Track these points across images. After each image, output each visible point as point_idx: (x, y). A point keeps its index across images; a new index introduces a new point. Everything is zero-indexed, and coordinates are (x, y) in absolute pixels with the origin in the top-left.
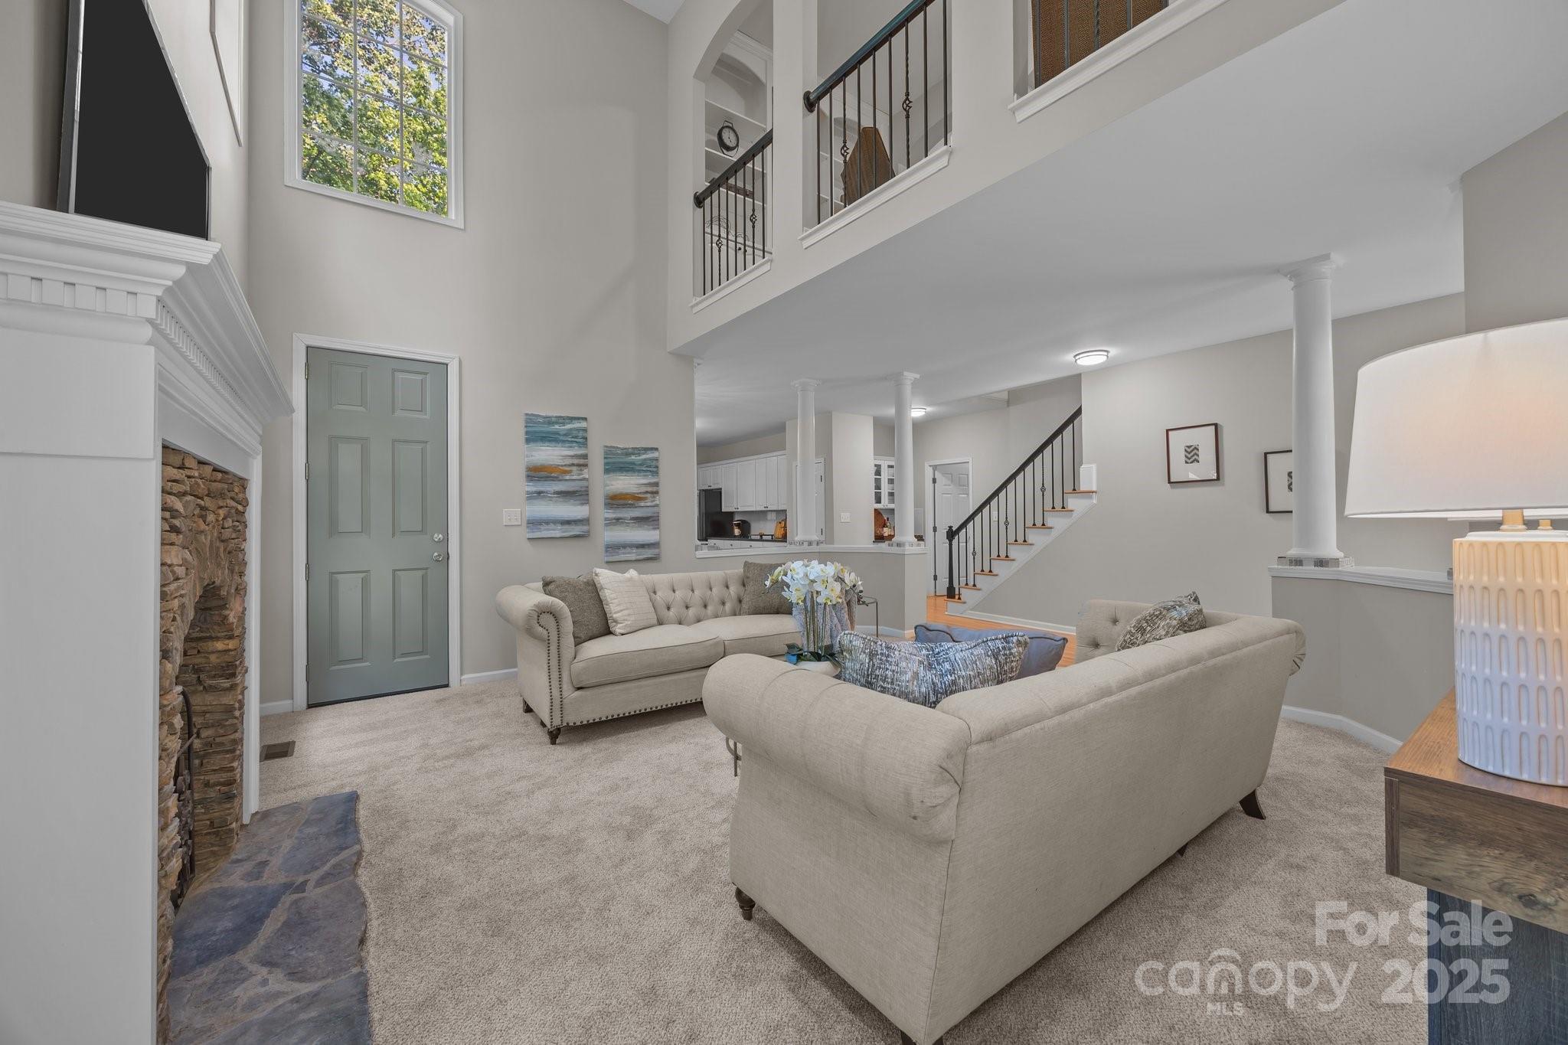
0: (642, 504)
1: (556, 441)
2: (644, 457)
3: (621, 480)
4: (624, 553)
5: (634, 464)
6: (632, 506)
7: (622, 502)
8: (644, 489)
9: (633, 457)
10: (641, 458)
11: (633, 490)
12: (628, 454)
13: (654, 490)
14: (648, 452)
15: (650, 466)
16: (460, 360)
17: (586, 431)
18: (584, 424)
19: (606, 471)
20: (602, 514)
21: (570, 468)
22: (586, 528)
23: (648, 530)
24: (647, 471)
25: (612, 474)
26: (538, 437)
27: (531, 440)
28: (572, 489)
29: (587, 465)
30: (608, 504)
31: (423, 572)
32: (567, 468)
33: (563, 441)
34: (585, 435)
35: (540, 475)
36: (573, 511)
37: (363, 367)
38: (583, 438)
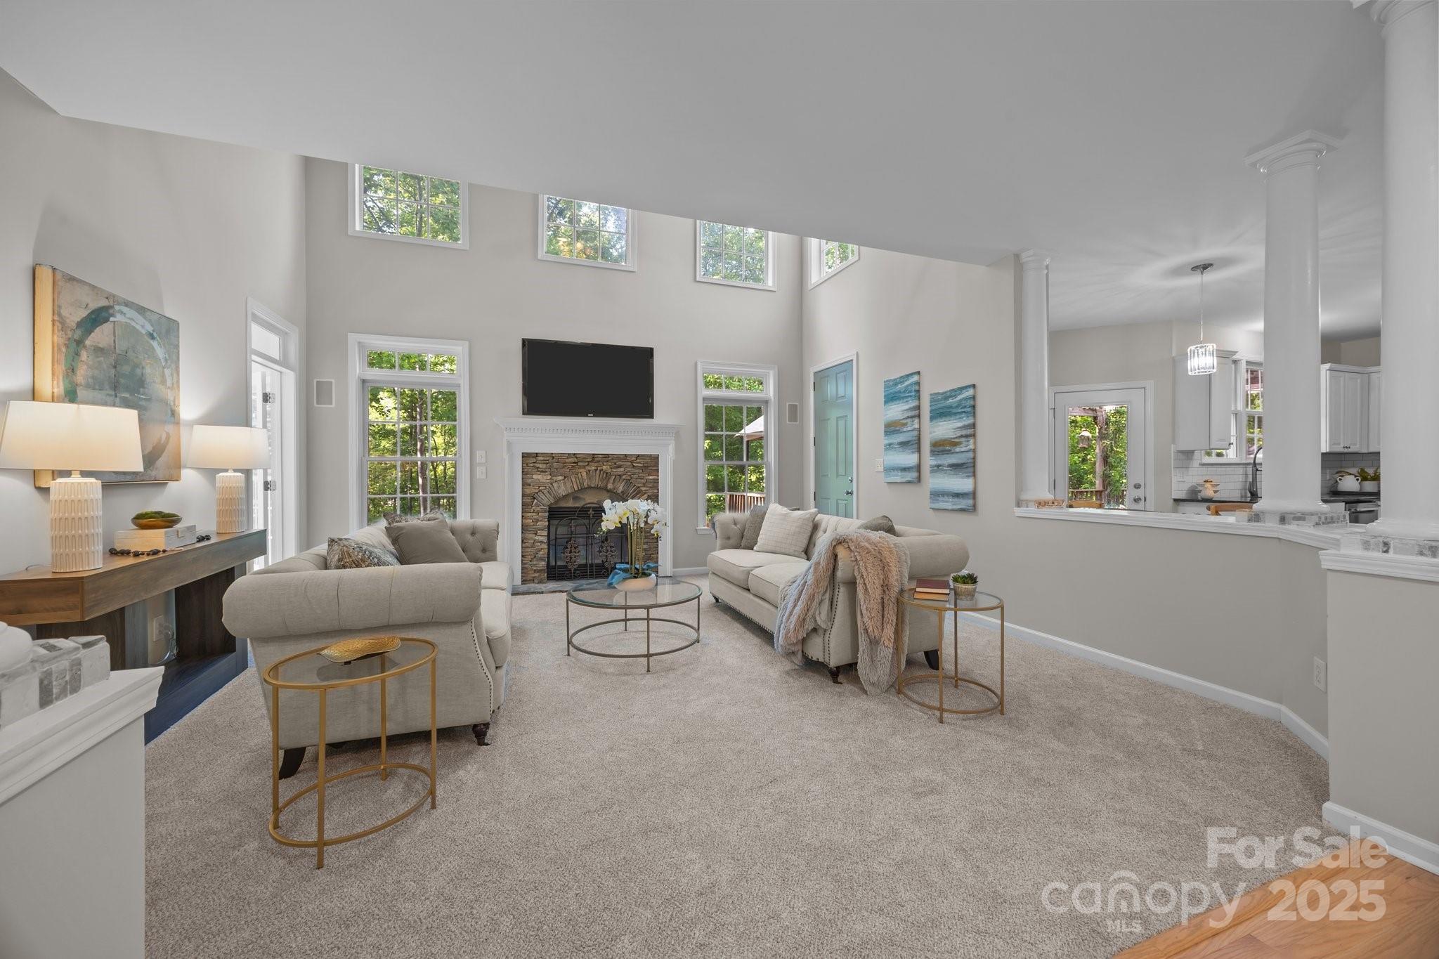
0: (957, 450)
1: (899, 398)
2: (960, 397)
3: (940, 425)
4: (944, 502)
5: (950, 407)
6: (949, 452)
7: (941, 448)
8: (959, 433)
9: (951, 400)
10: (957, 399)
11: (950, 434)
12: (946, 398)
13: (971, 432)
14: (963, 391)
15: (965, 407)
16: (857, 354)
17: (918, 383)
18: (915, 378)
19: (932, 418)
20: (928, 461)
21: (909, 420)
22: (915, 474)
23: (963, 478)
24: (962, 412)
25: (934, 421)
26: (891, 398)
27: (886, 402)
28: (910, 439)
29: (919, 416)
30: (931, 451)
31: (845, 502)
32: (904, 421)
33: (903, 398)
34: (917, 388)
35: (892, 428)
36: (910, 459)
37: (828, 376)
38: (915, 391)
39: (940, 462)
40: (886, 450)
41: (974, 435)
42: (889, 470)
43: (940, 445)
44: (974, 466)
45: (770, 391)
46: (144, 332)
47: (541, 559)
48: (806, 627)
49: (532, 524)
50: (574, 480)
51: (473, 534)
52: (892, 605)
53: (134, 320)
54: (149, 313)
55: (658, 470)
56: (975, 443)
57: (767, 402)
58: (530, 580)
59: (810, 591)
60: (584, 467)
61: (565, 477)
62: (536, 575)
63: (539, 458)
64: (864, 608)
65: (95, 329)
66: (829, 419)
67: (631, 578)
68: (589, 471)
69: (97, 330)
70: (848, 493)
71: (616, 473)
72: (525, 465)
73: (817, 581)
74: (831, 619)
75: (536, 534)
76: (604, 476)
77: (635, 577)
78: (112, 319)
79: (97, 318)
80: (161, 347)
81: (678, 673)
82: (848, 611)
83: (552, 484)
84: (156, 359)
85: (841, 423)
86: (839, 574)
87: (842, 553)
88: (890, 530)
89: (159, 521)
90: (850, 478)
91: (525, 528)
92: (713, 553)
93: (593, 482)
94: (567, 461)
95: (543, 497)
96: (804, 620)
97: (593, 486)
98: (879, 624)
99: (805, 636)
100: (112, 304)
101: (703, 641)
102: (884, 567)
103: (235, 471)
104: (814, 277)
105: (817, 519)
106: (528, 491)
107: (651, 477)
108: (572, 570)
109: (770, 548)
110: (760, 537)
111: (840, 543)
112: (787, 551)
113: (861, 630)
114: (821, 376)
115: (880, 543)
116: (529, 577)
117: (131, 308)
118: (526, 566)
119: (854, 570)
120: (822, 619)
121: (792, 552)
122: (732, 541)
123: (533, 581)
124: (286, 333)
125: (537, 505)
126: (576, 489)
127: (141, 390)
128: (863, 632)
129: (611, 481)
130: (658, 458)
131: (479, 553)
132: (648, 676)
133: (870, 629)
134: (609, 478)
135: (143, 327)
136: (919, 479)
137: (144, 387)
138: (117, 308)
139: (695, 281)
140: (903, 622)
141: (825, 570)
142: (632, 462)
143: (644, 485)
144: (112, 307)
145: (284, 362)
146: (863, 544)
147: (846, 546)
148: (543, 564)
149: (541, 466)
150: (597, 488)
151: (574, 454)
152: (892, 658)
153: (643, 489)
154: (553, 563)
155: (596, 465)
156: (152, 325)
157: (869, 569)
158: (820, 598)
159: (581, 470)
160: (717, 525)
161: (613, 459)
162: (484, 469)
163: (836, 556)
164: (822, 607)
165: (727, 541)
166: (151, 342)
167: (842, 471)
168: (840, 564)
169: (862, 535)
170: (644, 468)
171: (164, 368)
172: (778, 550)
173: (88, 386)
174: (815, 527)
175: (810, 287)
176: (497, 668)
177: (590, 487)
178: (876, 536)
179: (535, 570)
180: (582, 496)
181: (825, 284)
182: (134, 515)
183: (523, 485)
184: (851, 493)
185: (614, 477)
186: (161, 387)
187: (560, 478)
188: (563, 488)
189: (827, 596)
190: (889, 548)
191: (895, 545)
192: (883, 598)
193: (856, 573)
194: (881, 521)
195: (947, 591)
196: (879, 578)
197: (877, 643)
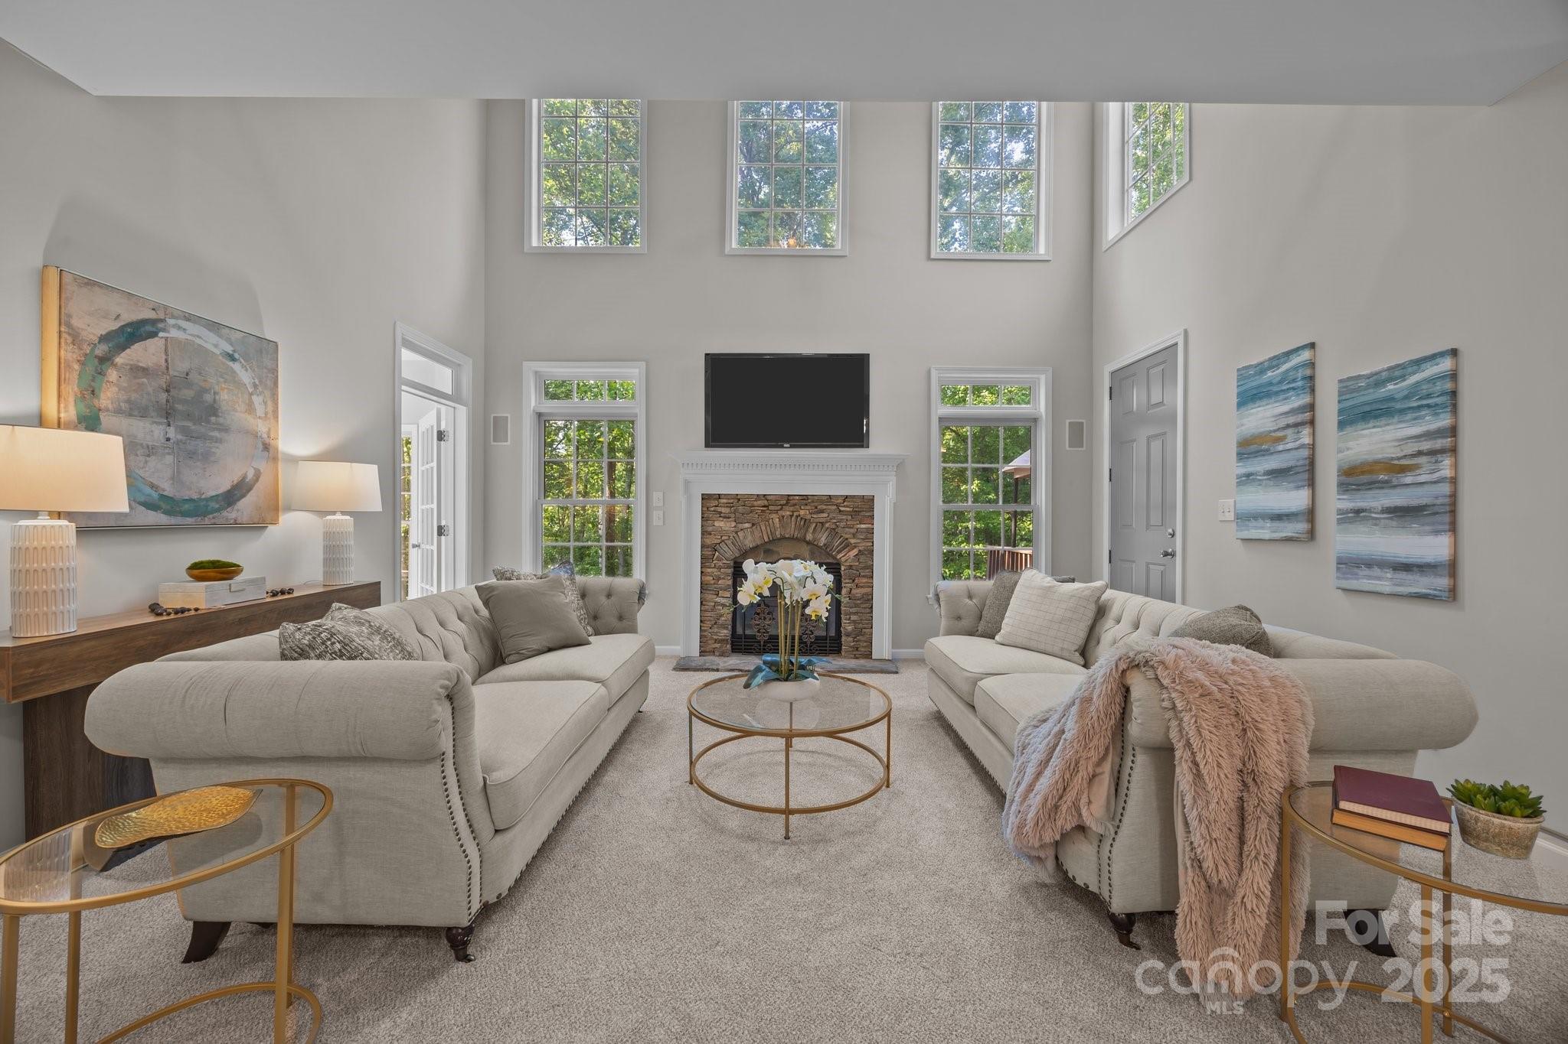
0: (1408, 480)
1: (1268, 395)
2: (1413, 379)
3: (1363, 436)
4: (1373, 578)
5: (1390, 400)
7: (1365, 478)
8: (1412, 448)
9: (1390, 387)
11: (1391, 452)
12: (1380, 384)
13: (1450, 439)
14: (1423, 366)
15: (1429, 396)
16: (1186, 332)
17: (1312, 364)
18: (1306, 355)
19: (1342, 425)
20: (1332, 501)
21: (1290, 431)
22: (1302, 526)
23: (1419, 533)
24: (1420, 407)
25: (1349, 429)
26: (1248, 397)
27: (1241, 404)
28: (1291, 464)
29: (1312, 422)
30: (1340, 485)
31: (1162, 568)
32: (1280, 434)
33: (1277, 393)
34: (1308, 372)
35: (1249, 448)
36: (1296, 499)
37: (1134, 375)
38: (1304, 378)
39: (1360, 504)
40: (1239, 484)
41: (1453, 450)
42: (1244, 518)
43: (1363, 473)
44: (1453, 512)
45: (1041, 406)
46: (218, 352)
47: (724, 627)
48: (1059, 823)
49: (713, 582)
50: (763, 528)
51: (609, 596)
52: (1265, 820)
53: (200, 337)
54: (227, 331)
55: (872, 517)
56: (1456, 466)
57: (1035, 420)
58: (709, 652)
59: (1070, 753)
60: (777, 512)
61: (753, 525)
62: (717, 645)
63: (722, 501)
64: (1192, 816)
65: (133, 344)
66: (1135, 440)
67: (778, 679)
68: (783, 517)
69: (137, 346)
70: (1166, 554)
71: (817, 520)
72: (705, 509)
73: (1086, 736)
74: (1115, 815)
75: (717, 595)
76: (802, 523)
77: (786, 680)
78: (161, 334)
79: (135, 333)
80: (247, 370)
81: (832, 850)
82: (1155, 805)
83: (736, 533)
84: (240, 385)
85: (1156, 445)
86: (1134, 729)
87: (1140, 687)
88: (1259, 643)
89: (211, 573)
90: (1170, 531)
91: (704, 587)
92: (931, 640)
93: (788, 531)
94: (755, 503)
95: (726, 549)
96: (1056, 807)
97: (787, 536)
98: (1231, 856)
99: (1058, 837)
100: (162, 316)
101: (896, 785)
102: (1246, 730)
103: (343, 513)
104: (1112, 229)
105: (1104, 597)
106: (708, 541)
107: (863, 526)
108: (762, 643)
109: (1019, 641)
110: (1006, 621)
111: (1138, 666)
112: (1049, 649)
113: (1183, 858)
114: (1122, 378)
115: (1233, 673)
116: (709, 648)
117: (195, 322)
118: (705, 634)
119: (1168, 728)
120: (1094, 814)
121: (1056, 650)
122: (966, 623)
123: (713, 652)
124: (459, 365)
125: (719, 559)
126: (766, 540)
127: (213, 419)
128: (1189, 864)
129: (811, 530)
130: (873, 500)
131: (614, 622)
132: (781, 850)
133: (1208, 864)
134: (808, 527)
135: (216, 346)
136: (1311, 535)
137: (217, 416)
138: (171, 322)
139: (929, 258)
140: (1294, 856)
141: (1102, 716)
142: (838, 506)
143: (854, 536)
144: (162, 321)
145: (455, 398)
146: (1191, 676)
147: (1150, 674)
148: (725, 633)
149: (723, 510)
150: (792, 539)
151: (765, 495)
152: (1267, 935)
153: (853, 541)
154: (739, 631)
155: (791, 509)
156: (231, 344)
157: (1205, 733)
158: (1090, 769)
159: (774, 516)
160: (942, 596)
161: (813, 502)
162: (661, 513)
163: (1128, 690)
164: (1095, 788)
165: (957, 622)
166: (231, 364)
167: (1155, 519)
168: (1136, 710)
169: (1189, 654)
170: (855, 513)
171: (251, 394)
172: (1033, 644)
173: (118, 411)
174: (1101, 612)
175: (1105, 247)
176: (497, 831)
177: (783, 538)
178: (1224, 655)
179: (716, 640)
180: (775, 549)
181: (1129, 237)
182: (189, 565)
183: (702, 534)
184: (1173, 555)
185: (814, 525)
186: (249, 418)
187: (747, 525)
188: (750, 538)
189: (1107, 767)
190: (1259, 687)
191: (1272, 679)
192: (1241, 798)
193: (1174, 735)
194: (1234, 620)
195: (1443, 827)
196: (1232, 756)
197: (1228, 894)
